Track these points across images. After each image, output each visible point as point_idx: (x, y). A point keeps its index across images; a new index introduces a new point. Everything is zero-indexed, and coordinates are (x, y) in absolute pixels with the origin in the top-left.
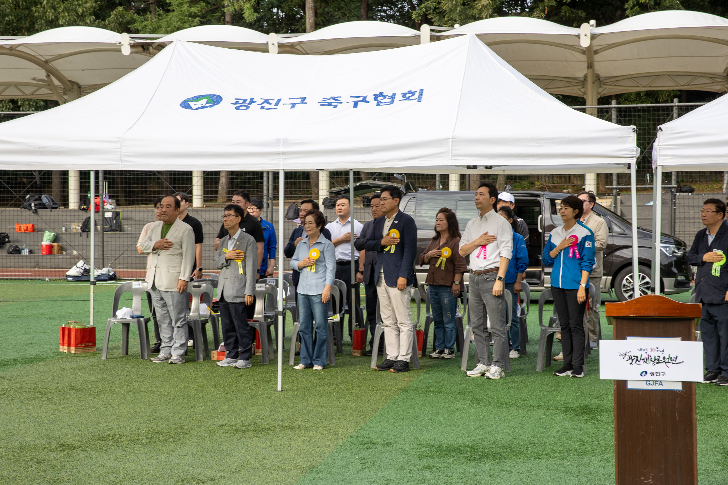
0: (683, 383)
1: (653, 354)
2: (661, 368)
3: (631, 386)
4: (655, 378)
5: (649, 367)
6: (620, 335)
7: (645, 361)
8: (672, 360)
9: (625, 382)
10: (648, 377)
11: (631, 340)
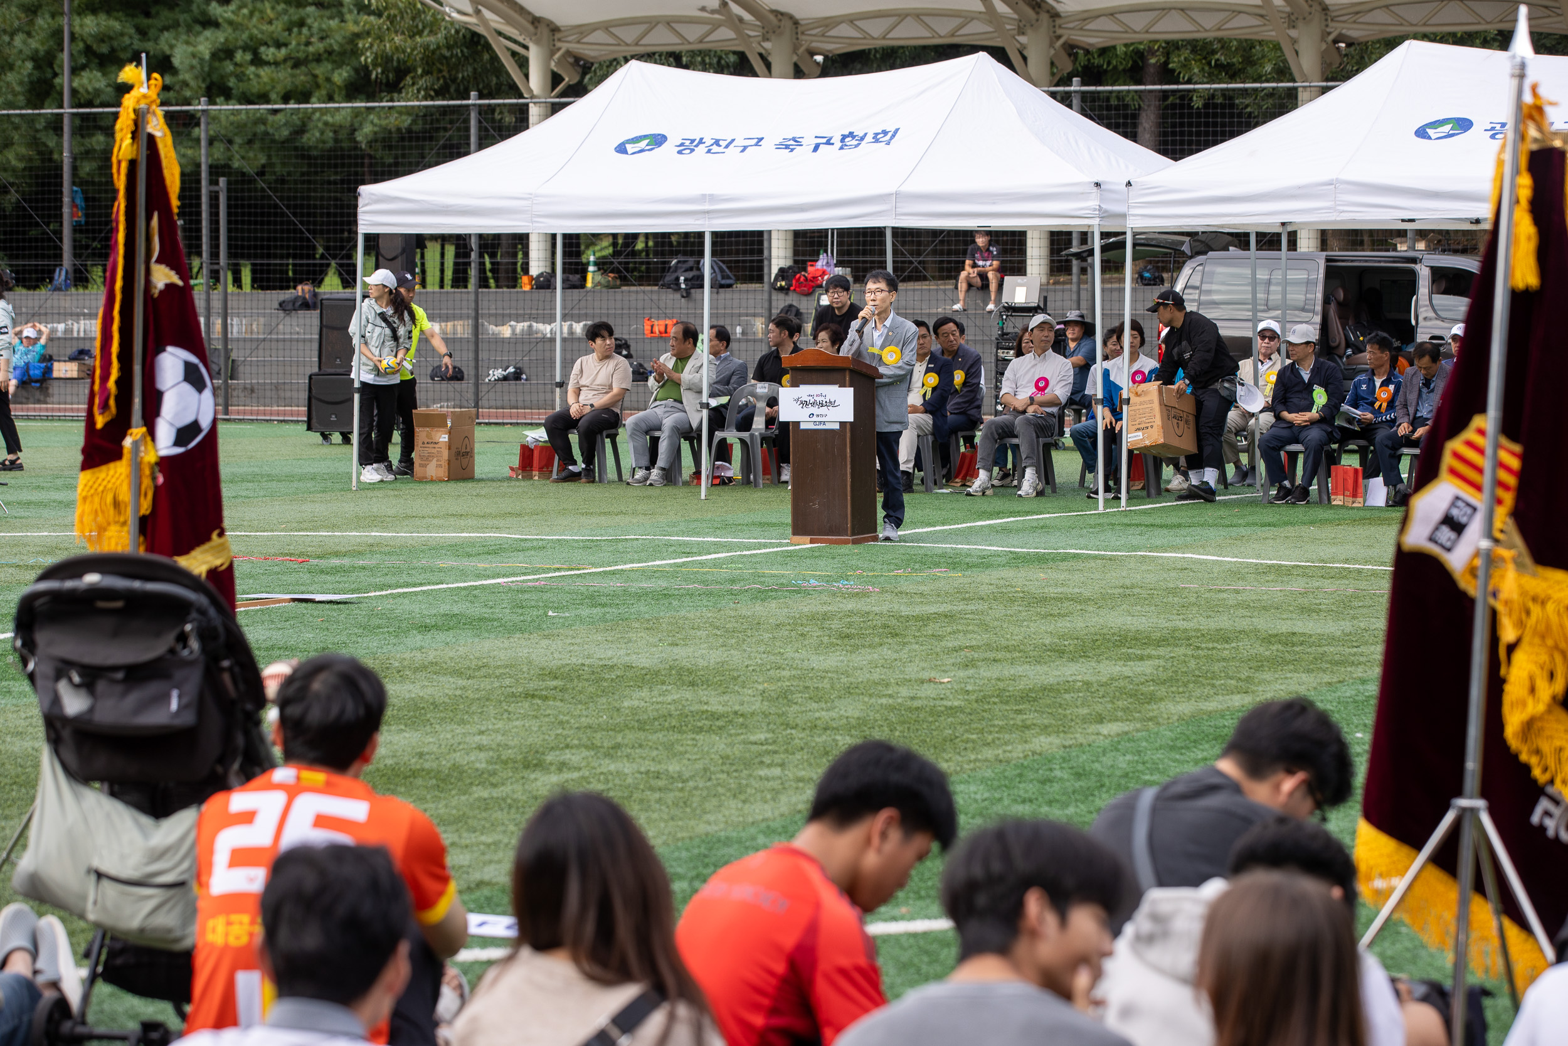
0: (841, 423)
1: (818, 399)
2: (823, 410)
3: (803, 426)
4: (820, 419)
5: (815, 410)
6: (795, 384)
7: (813, 404)
8: (831, 404)
9: (799, 423)
10: (815, 419)
11: (802, 387)
